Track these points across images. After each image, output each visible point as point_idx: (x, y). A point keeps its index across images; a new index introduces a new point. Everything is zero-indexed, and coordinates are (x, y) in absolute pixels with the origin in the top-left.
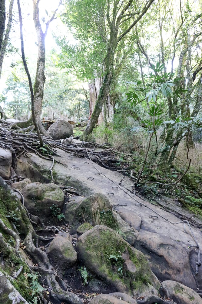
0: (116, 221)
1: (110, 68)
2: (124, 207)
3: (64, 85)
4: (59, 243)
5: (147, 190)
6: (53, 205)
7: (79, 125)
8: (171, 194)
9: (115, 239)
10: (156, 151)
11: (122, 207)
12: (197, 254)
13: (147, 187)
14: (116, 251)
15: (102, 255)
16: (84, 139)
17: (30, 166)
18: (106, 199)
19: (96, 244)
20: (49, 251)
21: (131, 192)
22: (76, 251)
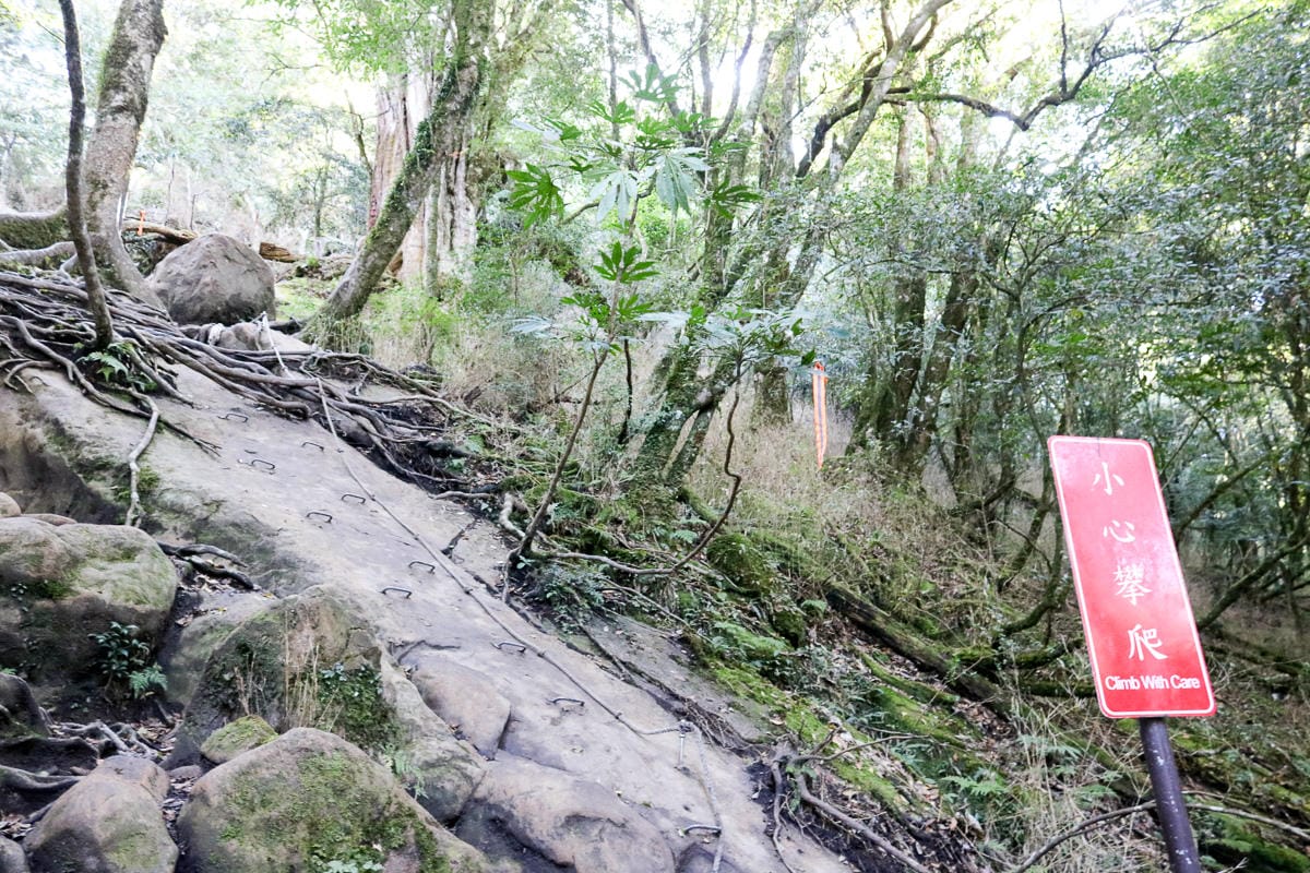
0: (390, 714)
1: (472, 42)
2: (445, 652)
3: (264, 77)
4: (92, 804)
5: (560, 588)
6: (115, 625)
7: (311, 268)
8: (659, 610)
9: (365, 794)
10: (625, 425)
11: (436, 652)
12: (710, 857)
13: (562, 575)
14: (364, 843)
15: (296, 860)
16: (322, 335)
17: (30, 431)
18: (360, 616)
19: (274, 814)
20: (38, 837)
21: (489, 589)
22: (177, 843)
